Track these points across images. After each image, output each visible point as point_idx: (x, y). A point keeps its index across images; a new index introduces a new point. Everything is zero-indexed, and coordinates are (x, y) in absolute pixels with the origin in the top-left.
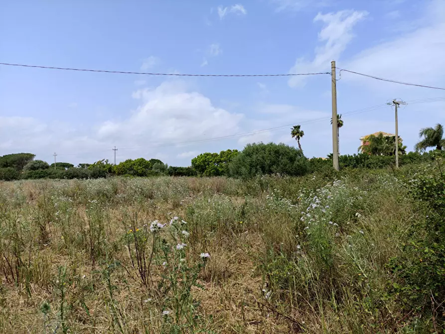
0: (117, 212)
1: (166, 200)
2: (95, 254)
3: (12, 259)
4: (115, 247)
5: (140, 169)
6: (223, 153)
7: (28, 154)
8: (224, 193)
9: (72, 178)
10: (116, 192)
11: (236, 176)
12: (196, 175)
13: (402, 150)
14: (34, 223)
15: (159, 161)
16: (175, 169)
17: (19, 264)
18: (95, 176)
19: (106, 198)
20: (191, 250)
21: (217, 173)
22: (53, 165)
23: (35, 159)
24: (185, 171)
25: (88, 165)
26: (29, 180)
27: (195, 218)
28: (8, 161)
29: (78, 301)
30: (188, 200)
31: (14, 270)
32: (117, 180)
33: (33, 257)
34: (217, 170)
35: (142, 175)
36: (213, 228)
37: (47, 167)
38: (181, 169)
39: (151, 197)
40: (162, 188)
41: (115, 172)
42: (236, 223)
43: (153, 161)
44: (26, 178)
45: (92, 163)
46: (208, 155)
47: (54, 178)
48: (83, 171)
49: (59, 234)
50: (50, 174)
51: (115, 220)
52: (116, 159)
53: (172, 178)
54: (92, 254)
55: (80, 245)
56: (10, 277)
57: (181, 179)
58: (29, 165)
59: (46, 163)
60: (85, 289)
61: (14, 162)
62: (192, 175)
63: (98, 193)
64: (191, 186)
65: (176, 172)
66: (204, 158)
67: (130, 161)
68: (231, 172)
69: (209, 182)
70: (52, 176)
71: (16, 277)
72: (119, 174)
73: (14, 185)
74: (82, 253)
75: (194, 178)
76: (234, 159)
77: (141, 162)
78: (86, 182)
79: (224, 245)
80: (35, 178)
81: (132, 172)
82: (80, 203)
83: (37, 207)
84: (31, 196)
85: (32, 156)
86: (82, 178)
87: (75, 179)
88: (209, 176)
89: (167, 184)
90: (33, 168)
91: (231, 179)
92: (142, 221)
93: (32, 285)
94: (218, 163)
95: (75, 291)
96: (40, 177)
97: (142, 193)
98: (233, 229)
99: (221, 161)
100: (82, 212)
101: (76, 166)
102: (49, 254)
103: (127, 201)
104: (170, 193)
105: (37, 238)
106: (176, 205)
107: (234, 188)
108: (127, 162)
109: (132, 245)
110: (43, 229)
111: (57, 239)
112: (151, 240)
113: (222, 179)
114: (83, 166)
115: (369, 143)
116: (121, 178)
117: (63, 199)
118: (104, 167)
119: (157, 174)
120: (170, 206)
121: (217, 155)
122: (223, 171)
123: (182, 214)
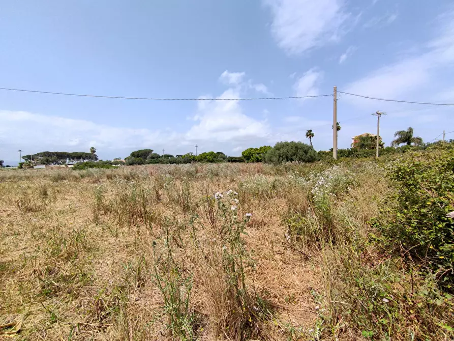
0: (198, 184)
1: (226, 177)
2: (186, 208)
3: (143, 210)
4: (197, 205)
5: (211, 158)
6: (261, 148)
7: (149, 150)
8: (261, 173)
9: (172, 164)
10: (197, 172)
11: (270, 162)
12: (244, 161)
13: (381, 145)
14: (152, 190)
15: (222, 153)
16: (232, 158)
17: (146, 212)
18: (185, 162)
19: (191, 175)
20: (241, 209)
21: (258, 161)
22: (163, 156)
23: (153, 153)
24: (237, 159)
25: (181, 156)
26: (151, 165)
27: (243, 189)
28: (140, 154)
29: (177, 235)
30: (239, 178)
31: (143, 215)
32: (197, 165)
33: (152, 208)
34: (258, 159)
35: (212, 162)
36: (255, 195)
37: (160, 157)
38: (236, 158)
39: (217, 175)
40: (224, 170)
41: (196, 160)
42: (269, 192)
43: (219, 153)
44: (149, 164)
45: (184, 155)
46: (252, 149)
47: (163, 163)
48: (179, 159)
49: (166, 196)
50: (161, 161)
51: (196, 189)
52: (197, 153)
53: (230, 164)
54: (184, 208)
55: (177, 202)
56: (141, 219)
57: (236, 164)
58: (150, 156)
59: (159, 155)
60: (180, 228)
61: (142, 154)
62: (242, 162)
63: (187, 172)
64: (241, 168)
65: (233, 160)
66: (249, 152)
67: (205, 153)
68: (266, 160)
69: (252, 166)
70: (162, 162)
71: (144, 219)
72: (199, 161)
73: (142, 167)
74: (178, 208)
75: (244, 164)
76: (269, 152)
77: (212, 154)
78: (180, 166)
79: (261, 206)
80: (154, 163)
81: (206, 160)
82: (177, 178)
83: (154, 180)
84: (151, 174)
85: (151, 151)
86: (178, 163)
87: (175, 164)
88: (253, 162)
89: (227, 167)
90: (152, 158)
91: (267, 164)
92: (212, 190)
93: (153, 224)
94: (258, 154)
95: (175, 229)
96: (156, 163)
97: (212, 173)
98: (267, 196)
99: (260, 153)
100: (178, 183)
101: (175, 156)
102: (161, 207)
103: (203, 178)
104: (229, 173)
105: (154, 198)
106: (232, 181)
107: (268, 170)
108: (203, 154)
109: (206, 204)
110: (157, 193)
111: (165, 199)
112: (217, 202)
113: (261, 164)
114: (178, 156)
115: (358, 141)
116: (200, 163)
117: (168, 176)
118: (190, 157)
119: (221, 161)
120: (229, 181)
121: (257, 149)
122: (261, 160)
123: (236, 186)
